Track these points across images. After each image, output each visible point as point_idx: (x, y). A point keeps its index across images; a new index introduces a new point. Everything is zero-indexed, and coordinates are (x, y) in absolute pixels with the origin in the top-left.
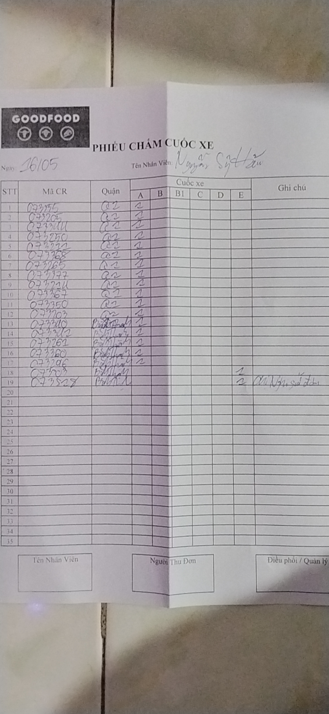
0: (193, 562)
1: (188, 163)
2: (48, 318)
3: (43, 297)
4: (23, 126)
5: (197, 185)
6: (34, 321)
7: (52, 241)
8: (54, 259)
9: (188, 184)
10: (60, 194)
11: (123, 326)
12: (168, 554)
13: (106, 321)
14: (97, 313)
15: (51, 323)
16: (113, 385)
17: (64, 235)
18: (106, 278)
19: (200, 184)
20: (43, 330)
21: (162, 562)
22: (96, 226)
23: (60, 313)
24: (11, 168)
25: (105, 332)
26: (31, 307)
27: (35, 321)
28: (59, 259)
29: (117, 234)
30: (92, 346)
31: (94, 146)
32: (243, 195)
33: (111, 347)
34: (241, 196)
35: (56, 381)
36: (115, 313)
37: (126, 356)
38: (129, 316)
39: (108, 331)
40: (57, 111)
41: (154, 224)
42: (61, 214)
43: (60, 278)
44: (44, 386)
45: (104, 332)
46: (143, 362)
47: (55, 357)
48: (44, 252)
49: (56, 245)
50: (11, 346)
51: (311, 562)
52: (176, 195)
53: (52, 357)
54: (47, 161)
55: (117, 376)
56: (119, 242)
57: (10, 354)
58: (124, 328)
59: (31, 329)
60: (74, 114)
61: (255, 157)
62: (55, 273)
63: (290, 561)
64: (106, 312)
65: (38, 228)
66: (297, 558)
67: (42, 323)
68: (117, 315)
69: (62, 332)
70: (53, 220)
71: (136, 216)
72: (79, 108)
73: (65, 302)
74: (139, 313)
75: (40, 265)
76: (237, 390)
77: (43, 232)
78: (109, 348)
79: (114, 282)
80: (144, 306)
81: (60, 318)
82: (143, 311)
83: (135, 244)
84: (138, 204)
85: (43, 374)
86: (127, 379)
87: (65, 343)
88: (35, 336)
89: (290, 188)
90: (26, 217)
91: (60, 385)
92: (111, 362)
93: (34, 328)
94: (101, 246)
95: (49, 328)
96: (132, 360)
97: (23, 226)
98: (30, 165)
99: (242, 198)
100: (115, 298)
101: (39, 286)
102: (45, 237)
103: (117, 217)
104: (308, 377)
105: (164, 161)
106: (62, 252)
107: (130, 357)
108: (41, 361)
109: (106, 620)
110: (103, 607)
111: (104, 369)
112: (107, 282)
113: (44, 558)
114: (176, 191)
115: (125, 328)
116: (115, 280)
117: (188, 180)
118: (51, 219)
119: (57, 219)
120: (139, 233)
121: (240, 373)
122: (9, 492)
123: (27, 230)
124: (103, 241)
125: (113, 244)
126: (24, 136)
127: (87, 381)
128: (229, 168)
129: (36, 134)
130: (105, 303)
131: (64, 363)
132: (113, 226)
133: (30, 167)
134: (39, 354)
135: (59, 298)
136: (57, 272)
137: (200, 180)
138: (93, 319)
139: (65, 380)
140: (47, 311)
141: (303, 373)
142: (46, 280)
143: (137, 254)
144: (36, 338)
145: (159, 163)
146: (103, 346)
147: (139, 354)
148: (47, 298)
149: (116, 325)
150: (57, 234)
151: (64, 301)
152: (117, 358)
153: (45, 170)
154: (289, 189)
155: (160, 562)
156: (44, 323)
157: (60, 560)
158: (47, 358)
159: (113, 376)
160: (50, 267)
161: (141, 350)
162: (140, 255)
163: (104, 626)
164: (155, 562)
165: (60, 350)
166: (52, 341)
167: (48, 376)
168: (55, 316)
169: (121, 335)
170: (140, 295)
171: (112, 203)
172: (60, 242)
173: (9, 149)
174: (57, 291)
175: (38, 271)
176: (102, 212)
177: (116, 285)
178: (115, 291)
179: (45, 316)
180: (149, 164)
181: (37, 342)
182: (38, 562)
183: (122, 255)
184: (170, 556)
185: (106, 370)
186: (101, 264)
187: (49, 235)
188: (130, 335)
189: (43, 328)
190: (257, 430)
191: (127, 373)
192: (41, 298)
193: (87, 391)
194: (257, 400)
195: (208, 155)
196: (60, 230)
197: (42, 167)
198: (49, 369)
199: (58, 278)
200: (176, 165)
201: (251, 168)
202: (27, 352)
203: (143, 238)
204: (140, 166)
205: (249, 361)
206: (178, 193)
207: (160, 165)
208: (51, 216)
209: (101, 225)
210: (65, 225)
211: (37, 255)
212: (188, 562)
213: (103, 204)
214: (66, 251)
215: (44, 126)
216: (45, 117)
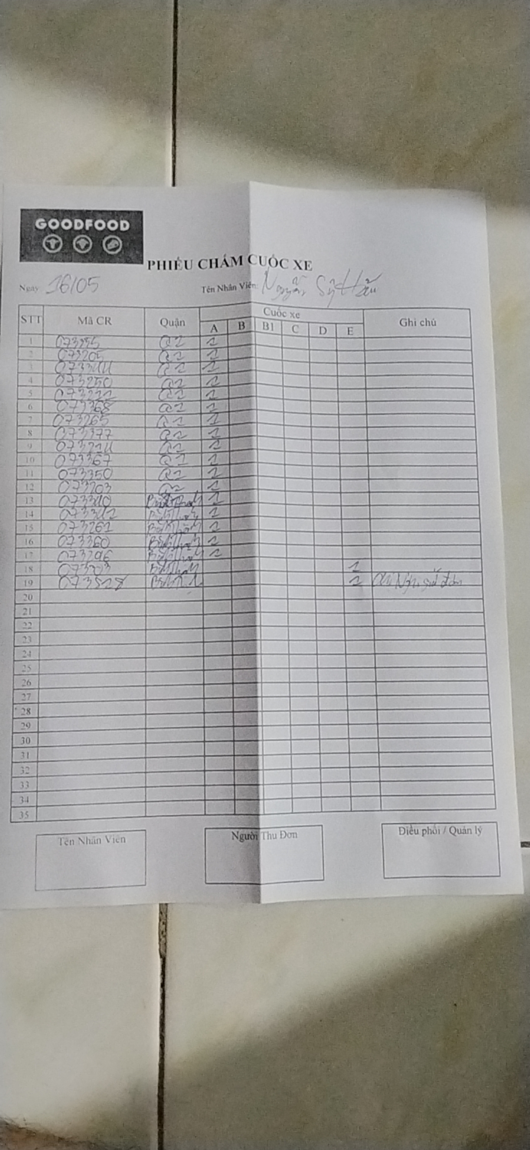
0: (294, 837)
1: (279, 288)
2: (84, 493)
3: (76, 464)
4: (50, 234)
5: (291, 317)
6: (64, 496)
7: (91, 388)
8: (93, 412)
9: (279, 314)
10: (103, 324)
11: (191, 504)
12: (258, 825)
13: (166, 498)
14: (154, 487)
15: (89, 499)
16: (176, 586)
17: (107, 380)
18: (166, 438)
19: (295, 315)
20: (76, 510)
21: (248, 837)
22: (152, 369)
23: (101, 485)
24: (33, 288)
25: (165, 513)
26: (59, 476)
27: (66, 498)
28: (100, 412)
29: (181, 380)
30: (147, 532)
31: (149, 262)
32: (353, 330)
33: (173, 533)
34: (350, 333)
35: (95, 581)
36: (178, 487)
37: (195, 546)
38: (199, 491)
39: (169, 511)
40: (100, 215)
41: (234, 366)
42: (103, 352)
43: (101, 439)
44: (78, 587)
45: (163, 513)
46: (219, 554)
47: (94, 547)
48: (78, 402)
49: (97, 393)
50: (30, 531)
51: (459, 832)
52: (264, 329)
53: (89, 547)
54: (85, 280)
55: (183, 573)
56: (184, 390)
57: (28, 542)
58: (191, 508)
59: (59, 508)
60: (122, 219)
61: (368, 283)
62: (95, 431)
63: (430, 831)
64: (167, 485)
65: (70, 369)
66: (439, 827)
67: (74, 501)
68: (181, 489)
69: (105, 510)
70: (91, 359)
71: (208, 355)
72: (129, 212)
73: (108, 470)
74: (214, 487)
75: (73, 420)
76: (351, 592)
77: (78, 375)
78: (169, 536)
79: (177, 445)
80: (221, 477)
81: (101, 493)
82: (218, 484)
83: (206, 394)
84: (210, 340)
85: (75, 571)
86: (197, 578)
87: (108, 528)
88: (66, 518)
89: (415, 322)
90: (53, 354)
91: (101, 587)
92: (174, 556)
93: (64, 506)
94: (159, 396)
95: (85, 507)
96: (203, 551)
97: (50, 367)
98: (60, 285)
99: (352, 334)
100: (179, 466)
101: (71, 448)
102: (80, 381)
103: (182, 357)
104: (447, 574)
105: (247, 283)
106: (104, 402)
107: (200, 548)
108: (74, 553)
109: (166, 930)
110: (162, 909)
111: (163, 564)
112: (167, 444)
113: (75, 838)
114: (264, 323)
115: (194, 507)
116: (179, 442)
118: (89, 358)
119: (98, 358)
120: (213, 379)
121: (354, 569)
122: (24, 741)
123: (55, 372)
124: (162, 388)
125: (176, 393)
126: (53, 247)
127: (140, 581)
128: (333, 295)
129: (68, 244)
130: (165, 472)
131: (106, 556)
132: (176, 368)
133: (61, 288)
134: (70, 542)
135: (101, 465)
136: (97, 430)
137: (296, 311)
138: (147, 496)
139: (108, 580)
140: (82, 484)
141: (441, 569)
142: (82, 440)
143: (210, 406)
144: (67, 520)
145: (239, 286)
146: (163, 532)
147: (214, 543)
148: (83, 465)
149: (180, 504)
150: (97, 378)
151: (106, 470)
152: (182, 549)
153: (80, 292)
154: (414, 324)
156: (78, 500)
157: (99, 841)
158: (82, 549)
159: (176, 574)
160: (88, 421)
161: (217, 538)
162: (215, 408)
163: (163, 939)
164: (239, 838)
165: (100, 538)
166: (88, 524)
167: (83, 574)
168: (94, 490)
169: (188, 516)
170: (215, 462)
171: (174, 338)
172: (102, 390)
173: (31, 263)
174: (96, 456)
175: (70, 428)
176: (159, 350)
177: (180, 448)
178: (179, 457)
179: (79, 489)
180: (225, 287)
181: (69, 526)
182: (67, 845)
183: (188, 407)
184: (261, 827)
185: (167, 566)
186: (160, 419)
187: (86, 380)
188: (200, 517)
189: (77, 507)
190: (380, 647)
191: (197, 569)
192: (75, 465)
193: (140, 595)
194: (379, 606)
195: (305, 277)
196: (101, 373)
197: (77, 288)
198: (83, 565)
199: (98, 437)
200: (263, 289)
201: (363, 296)
202: (53, 540)
203: (218, 385)
204: (213, 290)
205: (365, 552)
206: (265, 326)
207: (241, 288)
208: (88, 354)
209: (159, 367)
210: (108, 366)
211: (69, 405)
212: (287, 837)
213: (161, 340)
214: (110, 401)
215: (81, 234)
216: (81, 222)
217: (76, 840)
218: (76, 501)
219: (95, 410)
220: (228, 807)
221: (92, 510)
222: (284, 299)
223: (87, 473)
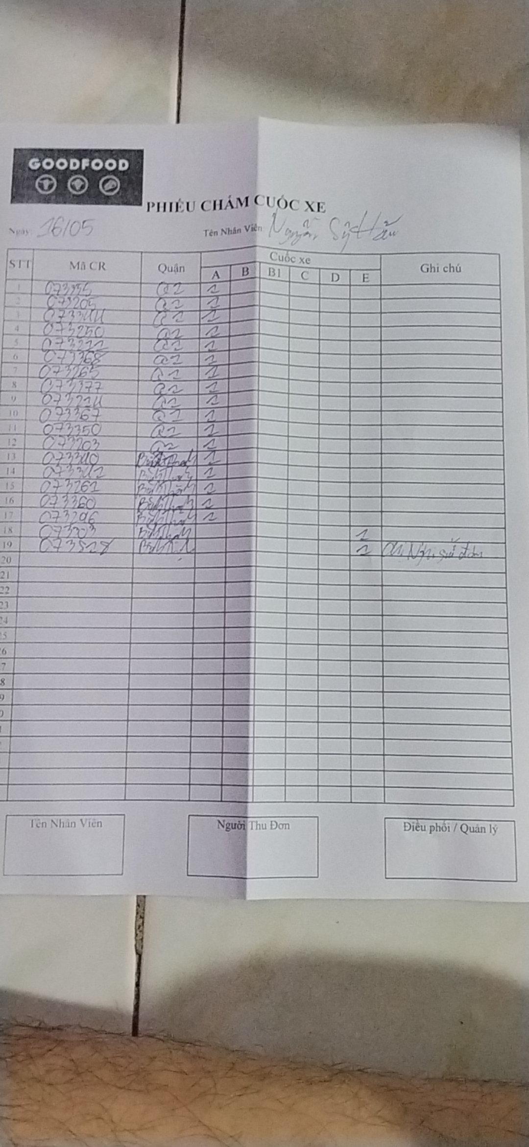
0: (286, 828)
1: (288, 231)
2: (70, 450)
3: (64, 418)
4: (44, 173)
5: (300, 262)
6: (48, 453)
7: (81, 337)
8: (83, 363)
9: (287, 259)
10: (95, 269)
11: (184, 464)
12: (246, 813)
14: (145, 445)
15: (75, 457)
16: (166, 552)
17: (99, 329)
18: (160, 392)
19: (304, 261)
20: (61, 468)
22: (148, 318)
23: (89, 442)
24: (24, 231)
25: (157, 473)
26: (44, 432)
27: (49, 454)
28: (90, 363)
29: (179, 330)
30: (136, 493)
31: (149, 204)
32: (369, 277)
33: (165, 495)
34: (366, 280)
35: (79, 544)
36: (172, 445)
37: (188, 509)
38: (194, 450)
39: (160, 471)
40: (96, 154)
41: (236, 315)
42: (95, 299)
43: (91, 392)
44: (59, 550)
45: (155, 473)
46: (213, 518)
47: (79, 507)
48: (67, 352)
49: (87, 343)
50: (11, 489)
51: (472, 830)
52: (270, 275)
53: (73, 508)
54: (79, 223)
55: (174, 538)
56: (181, 341)
57: (9, 500)
58: (185, 467)
59: (43, 465)
60: (121, 159)
61: (386, 225)
62: (84, 383)
64: (159, 443)
65: (60, 317)
66: (449, 824)
67: (60, 458)
68: (175, 448)
69: (91, 471)
70: (83, 307)
72: (129, 151)
73: (96, 426)
74: (210, 446)
75: (61, 371)
76: (358, 563)
77: (68, 324)
78: (161, 498)
79: (172, 400)
80: (218, 434)
81: (89, 450)
82: (215, 442)
83: (206, 344)
84: (212, 287)
85: (58, 533)
86: (189, 543)
87: (95, 488)
88: (49, 476)
89: (438, 268)
90: (42, 301)
91: (84, 551)
92: (165, 518)
93: (48, 463)
94: (154, 347)
95: (70, 464)
96: (196, 515)
97: (38, 315)
98: (52, 228)
99: (368, 282)
100: (174, 422)
101: (58, 401)
102: (70, 330)
103: (180, 305)
104: (466, 544)
105: (252, 225)
106: (95, 353)
107: (194, 511)
108: (57, 513)
109: (143, 925)
110: (139, 902)
111: (153, 528)
112: (162, 398)
113: (48, 820)
114: (270, 269)
115: (188, 466)
116: (174, 397)
117: (287, 254)
118: (80, 306)
119: (89, 305)
120: (214, 328)
121: (362, 538)
123: (43, 320)
124: (158, 339)
125: (172, 345)
126: (46, 187)
127: (128, 546)
128: (348, 239)
129: (63, 184)
130: (159, 428)
131: (92, 518)
132: (173, 318)
133: (52, 231)
134: (54, 502)
135: (89, 420)
136: (86, 382)
137: (304, 256)
138: (138, 454)
139: (92, 543)
141: (459, 539)
142: (70, 393)
143: (209, 358)
144: (50, 479)
145: (244, 228)
146: (154, 493)
147: (208, 506)
148: (69, 419)
149: (173, 463)
150: (88, 327)
151: (94, 425)
152: (174, 512)
153: (75, 235)
154: (436, 270)
155: (234, 827)
156: (64, 456)
157: (73, 825)
158: (66, 509)
159: (167, 538)
160: (77, 372)
161: (212, 500)
162: (214, 360)
163: (140, 934)
164: (225, 826)
165: (86, 498)
166: (74, 483)
167: (67, 536)
168: (81, 446)
169: (181, 477)
170: (212, 418)
171: (173, 285)
172: (93, 340)
173: (22, 205)
174: (85, 410)
175: (57, 380)
177: (175, 403)
178: (173, 412)
179: (65, 446)
180: (229, 230)
181: (52, 485)
182: (38, 827)
183: (186, 359)
184: (249, 816)
185: (157, 529)
186: (154, 372)
187: (77, 330)
188: (195, 478)
189: (62, 464)
190: (388, 623)
191: (189, 533)
192: (60, 419)
193: (127, 561)
194: (389, 578)
195: (317, 219)
196: (93, 321)
197: (70, 231)
198: (67, 526)
199: (87, 391)
200: (270, 232)
201: (381, 239)
202: (34, 500)
203: (218, 336)
204: (215, 233)
205: (375, 519)
206: (271, 272)
207: (245, 231)
208: (80, 301)
209: (155, 316)
210: (100, 315)
211: (57, 355)
212: (278, 828)
213: (158, 288)
214: (102, 352)
215: (76, 174)
216: (78, 162)
217: (49, 823)
218: (62, 458)
219: (85, 361)
220: (214, 793)
221: (78, 468)
222: (294, 243)
223: (74, 429)
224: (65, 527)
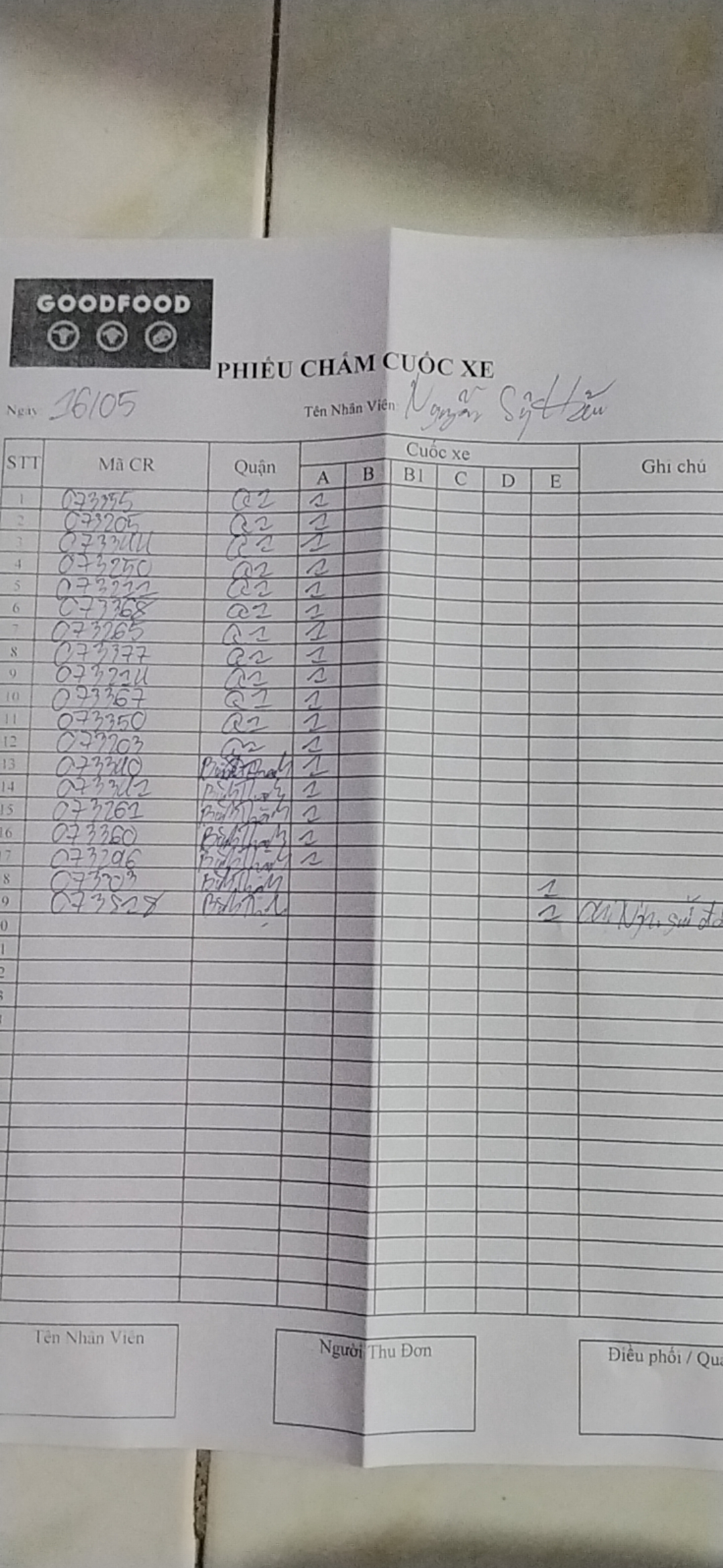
0: (425, 1355)
1: (435, 408)
2: (99, 753)
3: (89, 703)
4: (61, 319)
5: (454, 458)
6: (64, 758)
7: (116, 576)
8: (118, 617)
9: (433, 453)
10: (139, 469)
11: (272, 775)
12: (364, 1330)
14: (213, 744)
15: (105, 765)
16: (244, 913)
17: (143, 563)
18: (237, 662)
19: (460, 455)
20: (84, 781)
21: (348, 1351)
22: (217, 546)
23: (127, 740)
24: (29, 410)
25: (231, 787)
26: (59, 725)
27: (68, 759)
28: (129, 618)
29: (266, 564)
30: (199, 820)
31: (220, 365)
32: (561, 481)
33: (243, 822)
34: (556, 484)
35: (111, 901)
36: (255, 745)
37: (278, 846)
38: (288, 753)
39: (236, 785)
40: (140, 287)
41: (353, 542)
42: (138, 517)
43: (130, 662)
44: (81, 911)
45: (227, 789)
46: (316, 862)
47: (110, 843)
48: (95, 599)
49: (125, 585)
50: (8, 814)
51: (715, 1362)
52: (406, 479)
53: (103, 844)
55: (255, 892)
56: (268, 581)
57: (4, 832)
58: (274, 780)
59: (56, 777)
60: (179, 294)
61: (588, 398)
62: (119, 648)
63: (663, 1357)
64: (235, 741)
65: (83, 545)
66: (678, 1351)
67: (82, 765)
68: (261, 748)
69: (129, 785)
70: (119, 530)
71: (311, 523)
72: (190, 282)
73: (139, 715)
74: (312, 747)
75: (86, 630)
76: (540, 932)
77: (96, 555)
78: (236, 827)
79: (254, 674)
80: (325, 729)
81: (126, 753)
82: (320, 741)
83: (307, 588)
84: (318, 496)
85: (79, 883)
86: (278, 899)
87: (135, 812)
88: (66, 794)
89: (669, 465)
90: (56, 520)
91: (120, 910)
92: (242, 861)
93: (65, 775)
94: (228, 591)
95: (99, 776)
96: (290, 855)
97: (51, 542)
98: (72, 405)
99: (559, 487)
100: (257, 709)
101: (80, 677)
102: (99, 565)
103: (267, 526)
104: (711, 905)
105: (379, 401)
106: (137, 600)
107: (286, 850)
108: (78, 852)
109: (206, 1493)
110: (200, 1460)
111: (223, 875)
112: (239, 672)
113: (62, 1332)
114: (406, 469)
115: (278, 779)
116: (258, 669)
118: (115, 527)
119: (129, 526)
120: (320, 561)
121: (547, 893)
123: (59, 551)
124: (233, 578)
125: (256, 587)
126: (63, 341)
127: (184, 903)
128: (528, 419)
129: (89, 336)
130: (232, 720)
131: (130, 859)
132: (258, 544)
133: (74, 410)
134: (72, 836)
135: (126, 706)
136: (123, 647)
137: (462, 447)
138: (203, 758)
139: (131, 899)
141: (697, 898)
142: (98, 665)
143: (312, 608)
144: (68, 798)
145: (368, 406)
146: (225, 821)
147: (309, 842)
148: (97, 705)
149: (255, 773)
150: (127, 561)
151: (136, 714)
152: (256, 849)
153: (106, 417)
154: (666, 470)
155: (345, 1352)
156: (88, 763)
157: (100, 1339)
158: (92, 846)
159: (245, 891)
160: (107, 634)
161: (314, 833)
162: (320, 612)
163: (201, 1508)
164: (332, 1350)
165: (122, 828)
166: (104, 806)
167: (92, 888)
168: (116, 747)
169: (268, 795)
170: (315, 704)
171: (257, 494)
172: (134, 580)
173: (28, 368)
174: (122, 690)
175: (79, 644)
176: (231, 513)
177: (260, 679)
178: (258, 693)
179: (90, 746)
180: (344, 407)
181: (71, 808)
182: (47, 1342)
183: (276, 611)
184: (368, 1337)
185: (230, 877)
186: (228, 630)
187: (109, 563)
188: (288, 797)
189: (85, 775)
190: (587, 1030)
191: (280, 881)
192: (84, 705)
194: (588, 958)
195: (481, 388)
196: (134, 552)
197: (100, 409)
198: (94, 872)
199: (124, 659)
200: (407, 410)
201: (581, 419)
202: (44, 831)
203: (326, 574)
204: (323, 412)
205: (567, 864)
206: (409, 473)
207: (369, 410)
208: (114, 522)
209: (230, 541)
210: (147, 540)
211: (80, 606)
212: (413, 1354)
213: (235, 495)
214: (147, 598)
215: (109, 319)
216: (112, 300)
217: (63, 1337)
218: (85, 766)
219: (121, 614)
220: (315, 1296)
222: (443, 427)
223: (105, 719)
224: (90, 874)
